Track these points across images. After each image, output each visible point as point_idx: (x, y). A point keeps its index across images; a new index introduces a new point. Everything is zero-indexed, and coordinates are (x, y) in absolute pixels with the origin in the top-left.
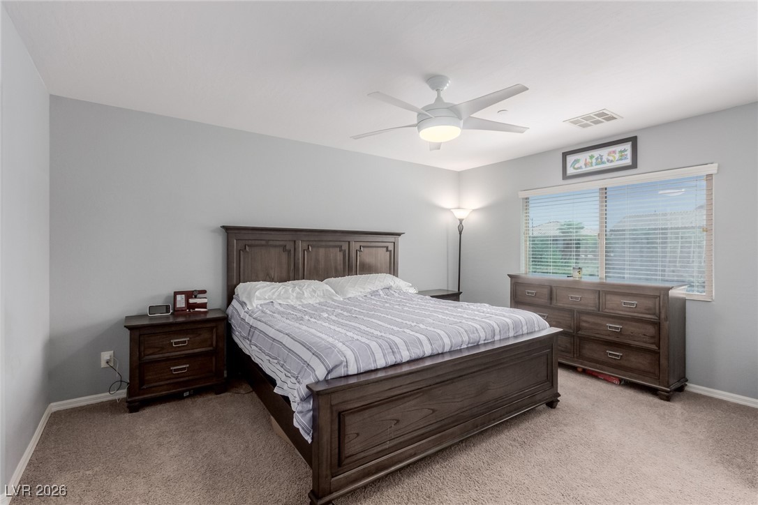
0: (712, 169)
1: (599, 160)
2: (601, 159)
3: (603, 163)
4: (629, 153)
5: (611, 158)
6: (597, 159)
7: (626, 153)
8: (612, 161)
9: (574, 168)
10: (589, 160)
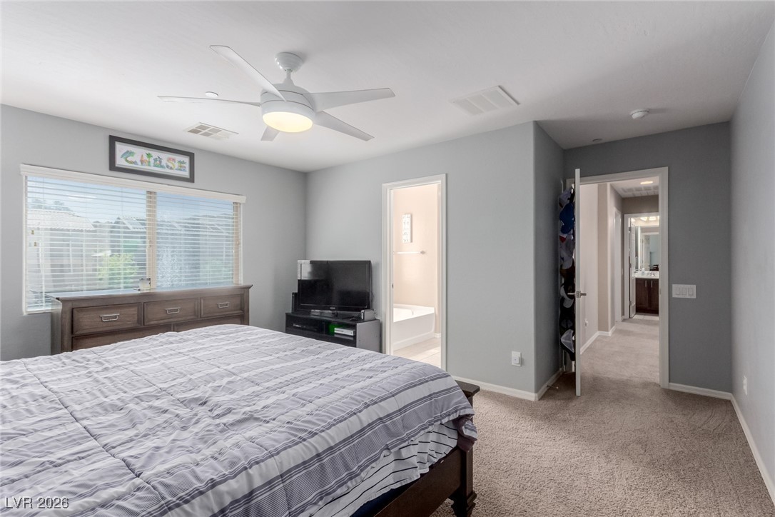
0: (242, 199)
1: (158, 162)
2: (160, 162)
3: (162, 167)
4: (187, 165)
5: (170, 165)
6: (155, 160)
7: (184, 165)
8: (171, 168)
9: (127, 161)
10: (145, 157)
